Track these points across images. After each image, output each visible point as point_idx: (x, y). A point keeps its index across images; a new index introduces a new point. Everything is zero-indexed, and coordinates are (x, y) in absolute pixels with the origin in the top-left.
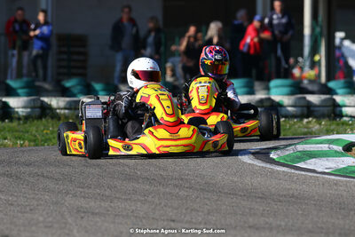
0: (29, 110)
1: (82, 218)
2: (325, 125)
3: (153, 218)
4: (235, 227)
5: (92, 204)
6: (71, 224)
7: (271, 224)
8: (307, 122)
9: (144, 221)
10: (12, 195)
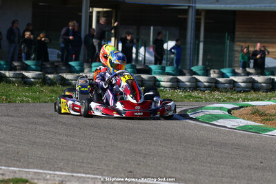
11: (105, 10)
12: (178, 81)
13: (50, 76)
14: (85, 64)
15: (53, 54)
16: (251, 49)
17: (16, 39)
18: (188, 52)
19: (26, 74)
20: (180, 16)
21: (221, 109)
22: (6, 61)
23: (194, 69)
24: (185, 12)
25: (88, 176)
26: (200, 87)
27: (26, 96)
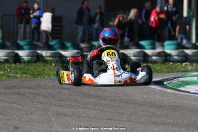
0: (30, 57)
1: (60, 118)
2: (195, 66)
3: (99, 118)
4: (145, 123)
5: (65, 110)
6: (53, 121)
7: (165, 122)
8: (185, 65)
9: (94, 119)
10: (20, 105)
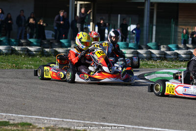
11: (86, 3)
12: (138, 53)
13: (46, 50)
14: (72, 41)
15: (49, 34)
16: (190, 31)
17: (23, 23)
18: (145, 32)
19: (30, 48)
20: (139, 7)
21: (168, 73)
22: (16, 39)
23: (149, 44)
24: (143, 4)
25: (74, 121)
26: (153, 58)
27: (30, 64)
